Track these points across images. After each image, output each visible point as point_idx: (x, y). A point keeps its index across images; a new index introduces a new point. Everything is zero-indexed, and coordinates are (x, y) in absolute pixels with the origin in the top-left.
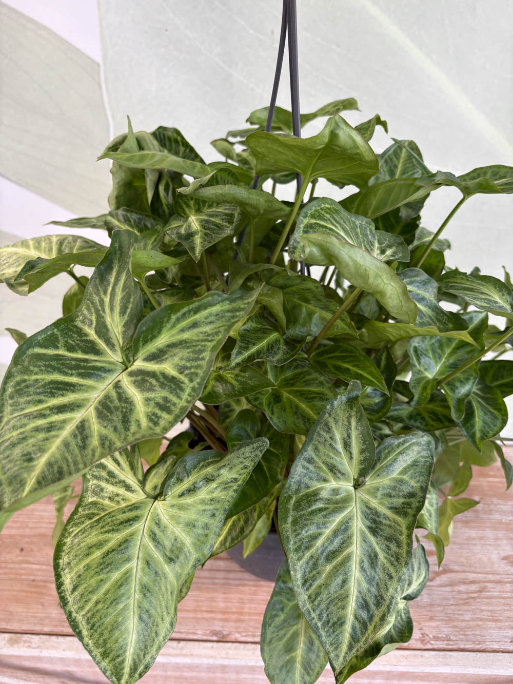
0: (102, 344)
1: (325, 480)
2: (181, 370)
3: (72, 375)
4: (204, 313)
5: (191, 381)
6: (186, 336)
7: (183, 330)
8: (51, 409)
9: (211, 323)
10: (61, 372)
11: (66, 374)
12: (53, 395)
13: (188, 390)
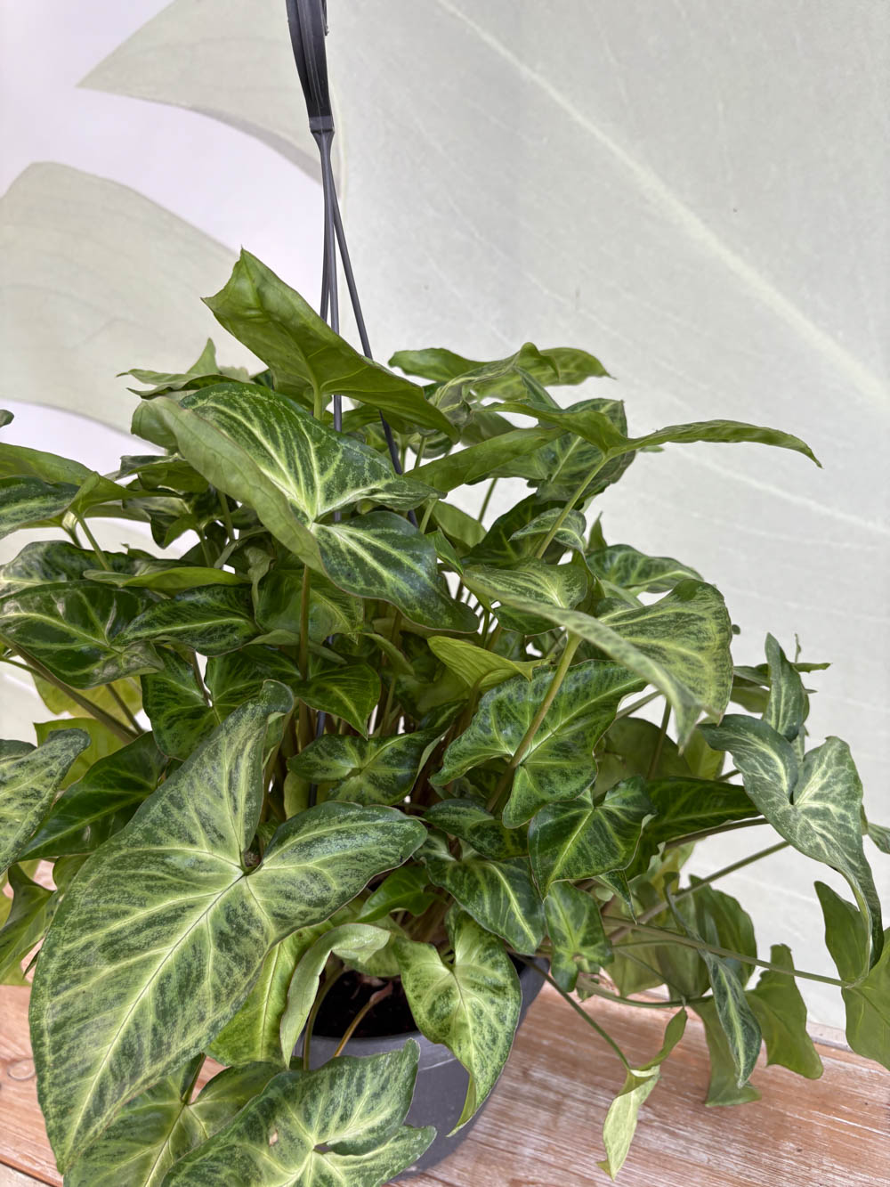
1: (192, 842)
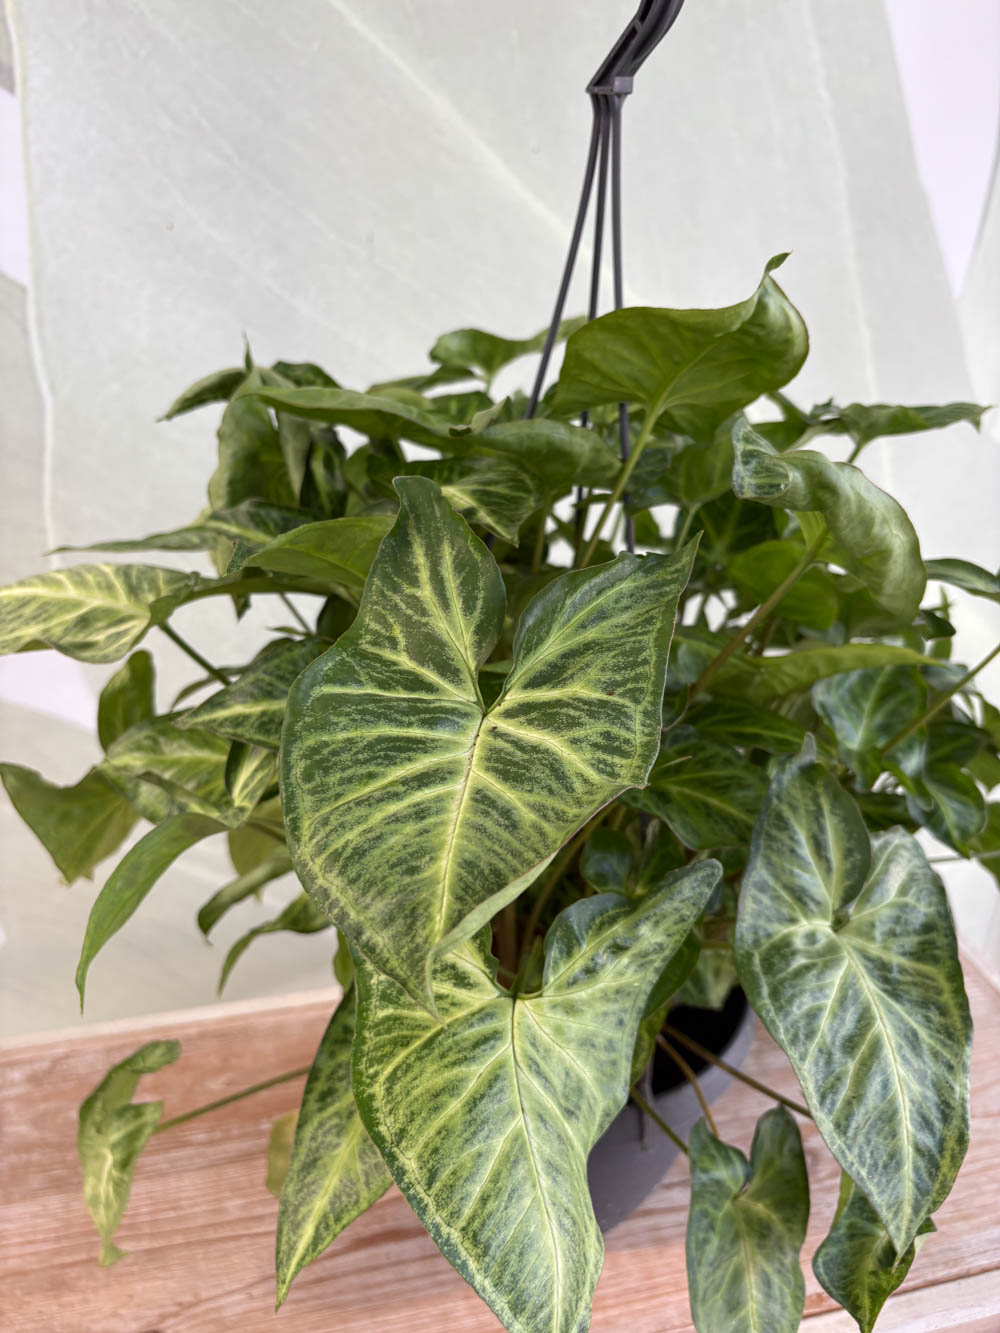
0: (430, 675)
2: (610, 687)
3: (410, 724)
4: (611, 593)
5: (637, 701)
6: (591, 634)
7: (583, 626)
8: (405, 782)
9: (627, 608)
10: (390, 720)
11: (401, 724)
12: (391, 761)
13: (638, 718)
